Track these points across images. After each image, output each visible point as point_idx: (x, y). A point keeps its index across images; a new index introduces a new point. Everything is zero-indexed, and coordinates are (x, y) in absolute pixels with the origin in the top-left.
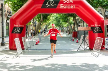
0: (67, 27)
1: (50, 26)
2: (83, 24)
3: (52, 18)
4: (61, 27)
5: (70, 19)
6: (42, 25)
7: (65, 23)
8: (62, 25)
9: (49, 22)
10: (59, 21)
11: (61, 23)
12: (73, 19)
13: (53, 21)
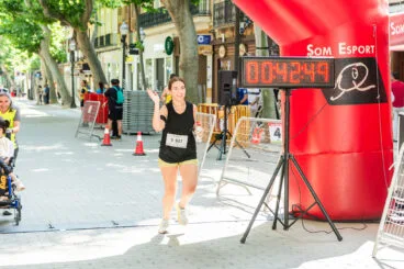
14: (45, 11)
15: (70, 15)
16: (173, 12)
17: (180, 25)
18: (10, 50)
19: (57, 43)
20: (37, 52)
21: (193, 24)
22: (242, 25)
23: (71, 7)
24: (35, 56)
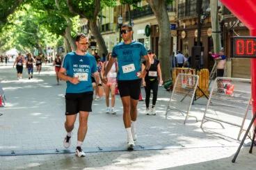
14: (70, 9)
15: (86, 11)
16: (155, 9)
17: (160, 17)
18: (44, 33)
19: (75, 29)
20: (63, 35)
21: (168, 16)
22: (202, 17)
23: (87, 6)
24: (60, 37)
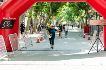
0: (79, 22)
1: (61, 20)
2: (97, 18)
3: (62, 12)
4: (73, 21)
5: (82, 13)
6: (51, 19)
7: (77, 17)
8: (74, 19)
9: (60, 15)
10: (71, 15)
11: (73, 17)
12: (85, 12)
13: (64, 14)
14: (78, 7)
15: (84, 8)
